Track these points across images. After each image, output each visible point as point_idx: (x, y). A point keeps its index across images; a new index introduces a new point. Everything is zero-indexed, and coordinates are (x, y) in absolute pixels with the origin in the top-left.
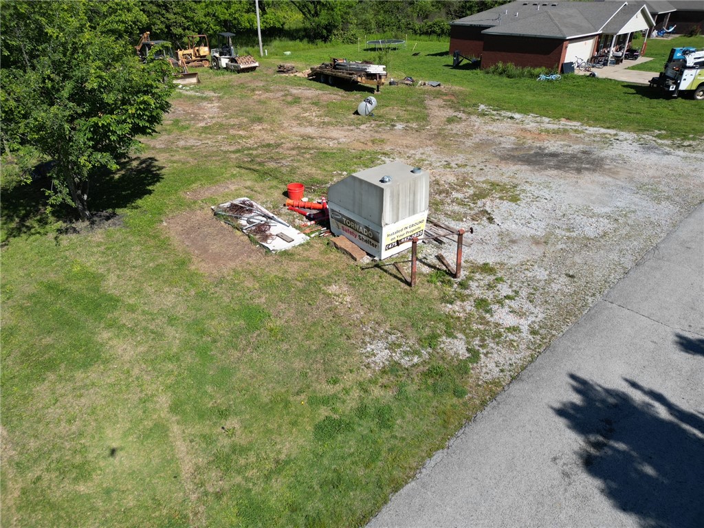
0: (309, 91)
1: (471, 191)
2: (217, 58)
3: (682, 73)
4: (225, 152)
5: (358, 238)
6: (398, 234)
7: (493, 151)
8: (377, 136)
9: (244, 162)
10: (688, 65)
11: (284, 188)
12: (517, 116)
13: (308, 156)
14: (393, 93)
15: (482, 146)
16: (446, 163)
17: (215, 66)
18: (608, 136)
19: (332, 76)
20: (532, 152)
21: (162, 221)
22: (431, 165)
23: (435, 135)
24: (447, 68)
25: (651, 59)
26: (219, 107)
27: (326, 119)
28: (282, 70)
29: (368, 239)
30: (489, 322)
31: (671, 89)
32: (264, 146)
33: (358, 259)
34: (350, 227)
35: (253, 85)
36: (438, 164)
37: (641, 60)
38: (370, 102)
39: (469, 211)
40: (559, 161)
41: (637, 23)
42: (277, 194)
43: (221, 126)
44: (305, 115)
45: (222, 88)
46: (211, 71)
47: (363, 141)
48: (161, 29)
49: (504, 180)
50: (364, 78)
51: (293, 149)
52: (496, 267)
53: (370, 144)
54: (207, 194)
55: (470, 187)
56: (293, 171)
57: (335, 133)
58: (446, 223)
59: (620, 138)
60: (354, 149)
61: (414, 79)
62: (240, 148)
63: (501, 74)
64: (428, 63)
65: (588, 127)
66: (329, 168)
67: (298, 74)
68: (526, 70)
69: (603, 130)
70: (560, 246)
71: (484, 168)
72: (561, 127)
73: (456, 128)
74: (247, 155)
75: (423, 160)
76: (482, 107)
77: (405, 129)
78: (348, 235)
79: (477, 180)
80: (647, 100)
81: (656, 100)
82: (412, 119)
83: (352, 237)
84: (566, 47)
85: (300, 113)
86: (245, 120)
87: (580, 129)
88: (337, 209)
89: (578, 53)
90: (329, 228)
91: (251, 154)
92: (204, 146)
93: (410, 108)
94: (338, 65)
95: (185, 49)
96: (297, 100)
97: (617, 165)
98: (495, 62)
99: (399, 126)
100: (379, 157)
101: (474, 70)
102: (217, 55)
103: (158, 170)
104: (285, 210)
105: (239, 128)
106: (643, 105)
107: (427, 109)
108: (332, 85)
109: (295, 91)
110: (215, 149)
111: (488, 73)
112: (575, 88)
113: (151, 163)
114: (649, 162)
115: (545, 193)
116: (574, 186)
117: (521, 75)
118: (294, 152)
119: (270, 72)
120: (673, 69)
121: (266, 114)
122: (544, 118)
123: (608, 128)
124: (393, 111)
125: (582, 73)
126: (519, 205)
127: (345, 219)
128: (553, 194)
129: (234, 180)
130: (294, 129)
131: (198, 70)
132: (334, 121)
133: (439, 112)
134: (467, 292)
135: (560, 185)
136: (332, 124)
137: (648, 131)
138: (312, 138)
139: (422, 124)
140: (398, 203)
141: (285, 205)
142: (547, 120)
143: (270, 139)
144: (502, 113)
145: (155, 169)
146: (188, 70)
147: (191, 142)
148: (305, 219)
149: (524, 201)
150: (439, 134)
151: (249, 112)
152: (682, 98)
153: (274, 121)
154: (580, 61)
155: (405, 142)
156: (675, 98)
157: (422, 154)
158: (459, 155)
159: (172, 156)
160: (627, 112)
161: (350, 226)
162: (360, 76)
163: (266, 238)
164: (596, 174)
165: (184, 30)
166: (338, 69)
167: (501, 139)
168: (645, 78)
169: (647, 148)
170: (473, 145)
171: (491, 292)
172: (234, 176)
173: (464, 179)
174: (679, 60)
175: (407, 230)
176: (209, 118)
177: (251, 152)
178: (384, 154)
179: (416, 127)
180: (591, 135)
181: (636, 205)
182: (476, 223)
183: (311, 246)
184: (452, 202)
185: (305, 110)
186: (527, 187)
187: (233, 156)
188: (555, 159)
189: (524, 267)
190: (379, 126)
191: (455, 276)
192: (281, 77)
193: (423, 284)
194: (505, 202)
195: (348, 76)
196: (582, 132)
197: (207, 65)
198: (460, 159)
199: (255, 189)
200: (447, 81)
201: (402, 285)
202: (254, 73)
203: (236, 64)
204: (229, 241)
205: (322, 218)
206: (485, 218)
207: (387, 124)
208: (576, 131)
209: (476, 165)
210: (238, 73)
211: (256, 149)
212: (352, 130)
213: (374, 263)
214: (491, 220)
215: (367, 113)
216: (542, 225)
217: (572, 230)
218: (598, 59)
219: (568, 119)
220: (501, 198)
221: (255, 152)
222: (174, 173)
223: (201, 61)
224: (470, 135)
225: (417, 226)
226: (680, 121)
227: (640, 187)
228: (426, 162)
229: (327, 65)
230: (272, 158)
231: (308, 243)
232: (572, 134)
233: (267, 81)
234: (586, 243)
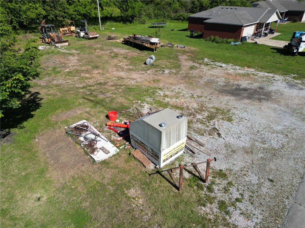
0: (122, 50)
1: (206, 114)
2: (79, 32)
3: (300, 44)
4: (77, 88)
5: (146, 153)
6: (171, 153)
7: (214, 87)
8: (156, 77)
9: (87, 95)
10: (303, 40)
11: (106, 112)
12: (223, 65)
13: (120, 90)
14: (163, 51)
15: (209, 83)
16: (191, 95)
17: (78, 36)
18: (270, 78)
19: (133, 42)
20: (234, 88)
21: (35, 138)
22: (184, 96)
23: (184, 76)
24: (187, 38)
25: (279, 34)
26: (77, 59)
27: (131, 67)
28: (110, 38)
29: (152, 155)
30: (229, 223)
31: (295, 51)
32: (98, 84)
33: (147, 167)
34: (142, 146)
35: (95, 47)
36: (188, 96)
37: (276, 34)
38: (152, 58)
39: (206, 128)
40: (249, 94)
41: (274, 18)
42: (103, 117)
43: (77, 71)
44: (120, 64)
45: (80, 48)
46: (76, 38)
47: (149, 80)
48: (52, 18)
49: (223, 106)
50: (149, 45)
51: (113, 86)
52: (227, 173)
53: (152, 82)
54: (64, 118)
55: (205, 111)
56: (112, 100)
57: (135, 75)
58: (195, 137)
59: (276, 79)
60: (144, 86)
61: (173, 43)
62: (85, 85)
63: (213, 41)
64: (178, 34)
65: (259, 72)
66: (131, 98)
67: (118, 41)
68: (225, 40)
69: (267, 74)
70: (261, 155)
71: (211, 98)
72: (246, 72)
73: (195, 72)
74: (88, 90)
75: (180, 93)
76: (206, 60)
77: (170, 73)
78: (141, 150)
79: (209, 106)
80: (283, 56)
81: (287, 56)
82: (173, 67)
83: (143, 151)
84: (243, 30)
85: (117, 63)
86: (90, 67)
87: (255, 73)
88: (135, 135)
89: (248, 32)
90: (130, 143)
91: (91, 89)
92: (66, 84)
93: (171, 61)
94: (137, 37)
95: (64, 27)
96: (116, 55)
97: (278, 96)
98: (210, 35)
99: (167, 71)
100: (157, 91)
101: (200, 39)
102: (79, 31)
103: (39, 101)
104: (106, 129)
105: (86, 72)
106: (281, 58)
107: (179, 61)
108: (134, 47)
109: (115, 50)
110: (72, 86)
111: (206, 40)
112: (248, 49)
113: (36, 96)
114: (294, 95)
115: (245, 115)
116: (259, 110)
117: (222, 42)
118: (113, 88)
119: (105, 39)
120: (295, 41)
121: (100, 64)
122: (236, 66)
123: (269, 73)
124: (163, 62)
125: (251, 41)
126: (233, 124)
127: (139, 142)
128: (249, 116)
129: (80, 107)
130: (114, 73)
131: (69, 39)
132: (134, 68)
133: (186, 63)
134: (213, 195)
135: (252, 110)
136: (133, 70)
137: (288, 74)
138: (123, 79)
139: (178, 70)
140: (170, 137)
141: (106, 125)
142: (238, 68)
143: (101, 79)
144: (216, 63)
145: (38, 100)
146: (64, 39)
147: (61, 81)
148: (117, 135)
149: (235, 121)
150: (187, 76)
151: (92, 63)
152: (300, 55)
153: (104, 68)
154: (249, 36)
155: (170, 81)
156: (296, 55)
157: (179, 89)
158: (198, 89)
159: (49, 91)
160: (275, 63)
161: (142, 145)
162: (147, 44)
163: (93, 150)
164: (269, 103)
165: (64, 18)
166: (136, 39)
167: (217, 79)
168: (282, 44)
169: (292, 86)
170: (204, 83)
171: (227, 195)
172: (80, 104)
173: (202, 106)
174: (298, 37)
175: (175, 150)
176: (72, 66)
177: (91, 88)
178: (159, 89)
179: (175, 72)
180: (261, 77)
181: (295, 124)
182: (211, 137)
183: (120, 156)
184: (197, 121)
185: (120, 62)
186: (234, 111)
187: (81, 91)
188: (247, 92)
189: (243, 173)
190: (157, 71)
191: (204, 181)
192: (109, 42)
193: (186, 188)
194: (225, 122)
195: (141, 43)
196: (256, 75)
197: (74, 35)
198: (198, 92)
199: (91, 113)
200: (188, 44)
201: (174, 188)
202: (96, 40)
203: (88, 36)
204: (72, 152)
205: (126, 135)
206: (216, 134)
207: (161, 70)
208: (253, 74)
209: (207, 96)
210: (89, 40)
211: (93, 86)
212: (143, 74)
213: (156, 170)
214: (219, 135)
215: (151, 64)
216: (247, 138)
217: (264, 143)
218: (257, 34)
219: (248, 67)
220: (222, 119)
221: (93, 88)
222: (48, 103)
223: (72, 33)
224: (202, 77)
225: (181, 146)
226: (302, 69)
227: (294, 111)
228: (181, 94)
229: (131, 37)
230: (101, 92)
231: (118, 154)
232: (252, 76)
233: (102, 44)
234: (274, 153)
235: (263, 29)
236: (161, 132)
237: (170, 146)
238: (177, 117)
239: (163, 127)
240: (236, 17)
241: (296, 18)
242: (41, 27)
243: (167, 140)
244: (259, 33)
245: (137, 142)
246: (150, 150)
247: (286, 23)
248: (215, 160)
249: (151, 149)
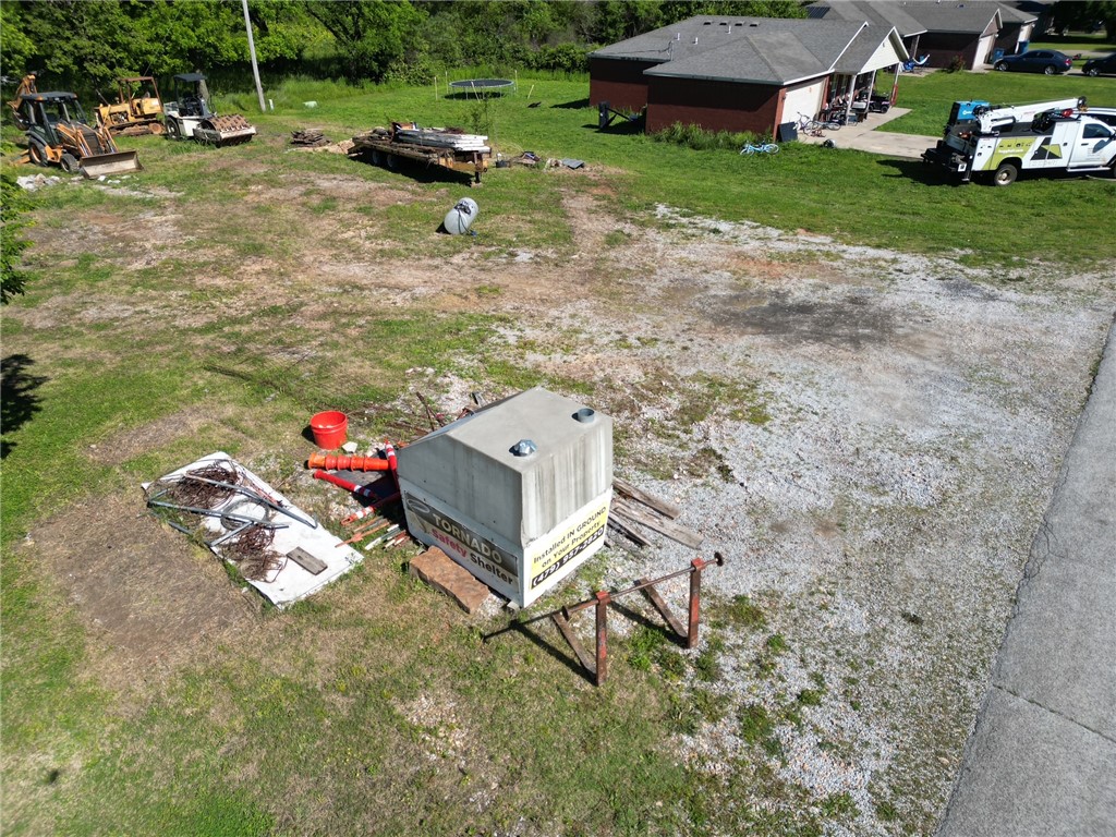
0: (351, 184)
1: (675, 402)
2: (175, 119)
3: (974, 145)
4: (184, 332)
5: (468, 557)
6: (558, 549)
7: (698, 304)
8: (486, 279)
9: (222, 356)
10: (983, 130)
11: (304, 416)
12: (724, 226)
13: (353, 332)
14: (504, 184)
15: (678, 293)
16: (618, 337)
17: (173, 133)
18: (883, 264)
19: (392, 153)
20: (766, 304)
21: (23, 534)
22: (591, 341)
23: (590, 272)
24: (589, 132)
25: (906, 111)
26: (177, 223)
27: (387, 245)
28: (300, 140)
29: (491, 563)
30: (781, 785)
31: (960, 170)
32: (265, 313)
33: (472, 610)
34: (451, 533)
35: (244, 172)
36: (606, 340)
37: (894, 113)
38: (466, 210)
39: (680, 453)
40: (816, 322)
41: (884, 55)
42: (290, 435)
43: (179, 266)
44: (346, 236)
45: (185, 180)
46: (165, 143)
47: (459, 290)
48: (65, 67)
49: (731, 371)
50: (450, 159)
51: (323, 317)
52: (761, 605)
53: (473, 298)
54: (137, 449)
55: (671, 391)
56: (324, 370)
57: (404, 274)
58: (642, 487)
59: (905, 267)
60: (444, 312)
61: (538, 153)
62: (214, 318)
63: (680, 142)
64: (556, 121)
65: (845, 247)
66: (397, 359)
67: (332, 149)
68: (722, 136)
69: (872, 252)
70: (872, 534)
71: (689, 344)
72: (801, 247)
73: (625, 256)
74: (228, 336)
75: (576, 331)
76: (661, 209)
77: (537, 262)
78: (448, 548)
79: (682, 374)
80: (922, 186)
81: (937, 187)
82: (545, 241)
83: (455, 553)
84: (784, 99)
85: (336, 233)
86: (228, 252)
87: (833, 250)
88: (420, 495)
89: (800, 106)
90: (404, 525)
91: (237, 335)
92: (138, 318)
93: (538, 216)
94: (402, 134)
95: (114, 103)
96: (329, 203)
97: (916, 326)
98: (669, 122)
99: (524, 256)
100: (493, 327)
101: (636, 136)
102: (176, 114)
103: (30, 387)
104: (307, 479)
105: (214, 269)
106: (919, 196)
107: (567, 217)
108: (394, 170)
109: (325, 184)
110: (162, 325)
111: (658, 140)
112: (805, 167)
113: (17, 369)
114: (967, 318)
115: (808, 398)
116: (856, 379)
117: (714, 145)
118: (326, 325)
119: (280, 142)
120: (959, 136)
121: (269, 236)
122: (769, 228)
123: (878, 247)
124: (510, 224)
125: (811, 140)
126: (771, 432)
127: (438, 518)
128: (825, 400)
129: (198, 404)
130: (326, 268)
131: (138, 146)
132: (401, 247)
133: (593, 226)
134: (717, 688)
135: (832, 379)
136: (399, 255)
137: (944, 249)
138: (361, 289)
139: (563, 250)
140: (553, 493)
141: (306, 466)
142: (774, 233)
143: (276, 293)
144: (697, 219)
145: (24, 385)
146: (118, 146)
147: (113, 309)
148: (351, 500)
149: (778, 422)
150: (597, 270)
151: (236, 233)
152: (977, 183)
153: (285, 252)
154: (804, 120)
155: (537, 290)
156: (966, 183)
157: (573, 316)
158: (639, 316)
159: (66, 347)
160: (896, 212)
161: (449, 531)
162: (443, 156)
163: (262, 565)
164: (887, 350)
165: (111, 67)
166: (402, 141)
167: (706, 277)
168: (915, 146)
169: (958, 288)
170: (660, 292)
171: (766, 683)
172: (198, 393)
173: (659, 374)
174: (966, 120)
175: (573, 537)
176: (156, 248)
177: (237, 328)
178: (501, 319)
179: (555, 256)
180: (854, 262)
181: (977, 420)
182: (699, 481)
183: (367, 579)
184: (646, 430)
185: (347, 226)
186: (773, 386)
187: (199, 341)
188: (809, 318)
189: (817, 599)
190: (487, 256)
191: (684, 642)
192: (299, 155)
193: (621, 673)
194: (743, 425)
195: (421, 154)
196: (838, 257)
197: (158, 130)
198: (642, 325)
199: (243, 424)
200: (592, 156)
201: (577, 679)
202: (248, 147)
203: (212, 132)
204: (179, 579)
205: (385, 496)
206: (713, 469)
207: (501, 251)
208: (828, 254)
209: (673, 337)
210: (218, 147)
211: (248, 320)
212: (437, 267)
213: (509, 618)
214: (725, 472)
215: (463, 230)
216: (824, 478)
217: (881, 489)
218: (830, 115)
219: (808, 230)
220: (733, 416)
221: (245, 329)
222: (65, 394)
223: (147, 123)
224: (652, 272)
225: (592, 523)
226: (986, 228)
227: (971, 376)
228: (583, 336)
229: (382, 134)
230: (280, 341)
231: (359, 570)
232: (824, 261)
233: (273, 163)
234: (916, 523)
235: (851, 95)
236: (517, 477)
237: (554, 524)
238: (575, 416)
239: (525, 455)
240: (758, 53)
241: (956, 58)
242: (20, 100)
243: (542, 503)
244: (837, 109)
245: (432, 522)
246: (483, 545)
247: (923, 75)
248: (720, 563)
249: (486, 542)
